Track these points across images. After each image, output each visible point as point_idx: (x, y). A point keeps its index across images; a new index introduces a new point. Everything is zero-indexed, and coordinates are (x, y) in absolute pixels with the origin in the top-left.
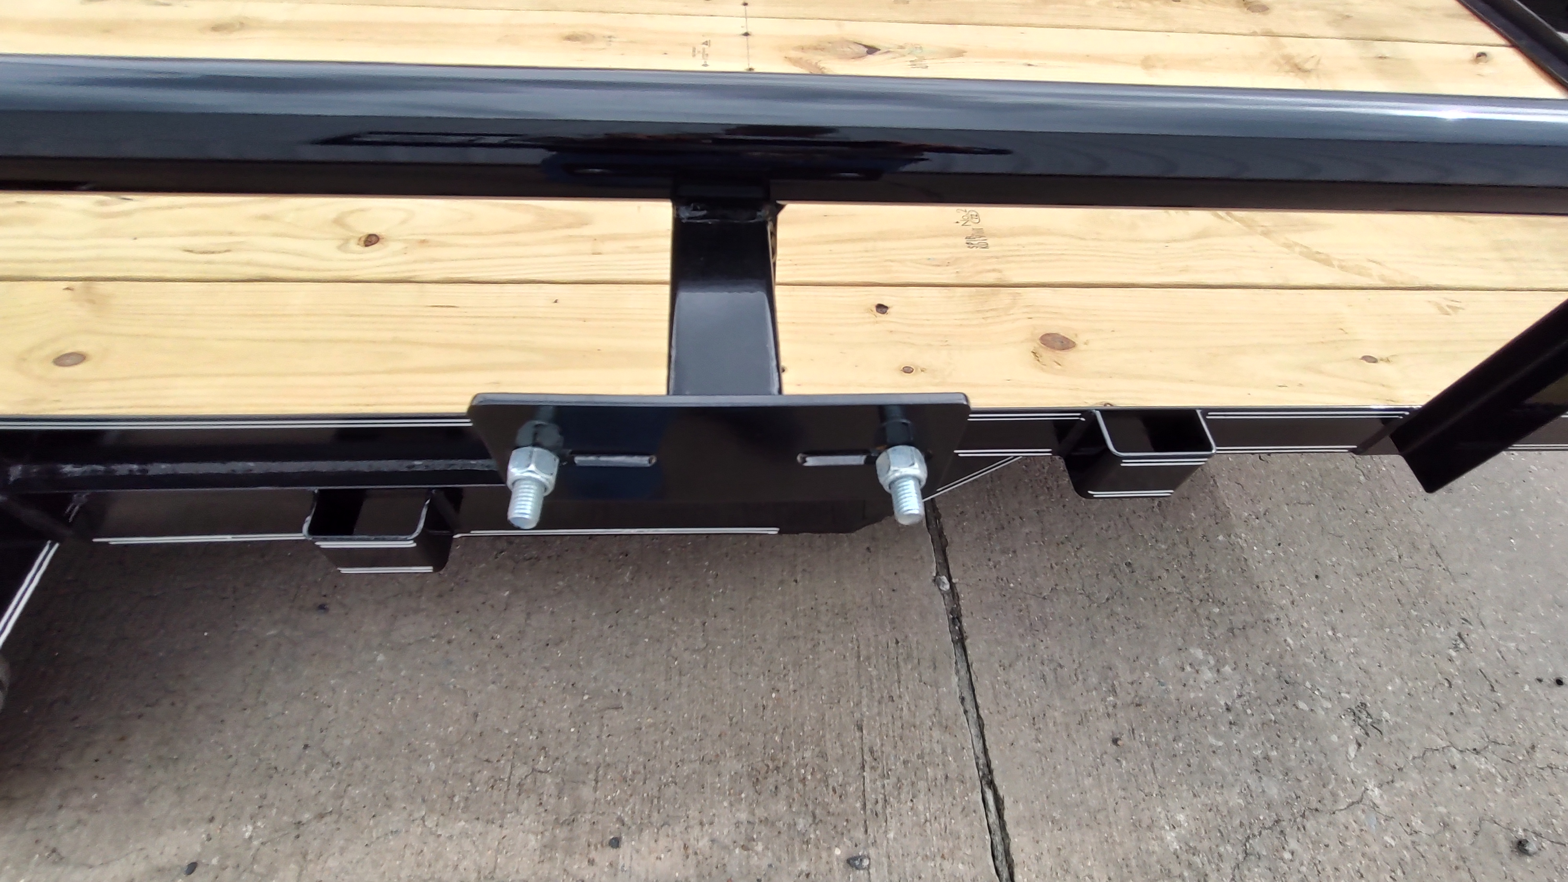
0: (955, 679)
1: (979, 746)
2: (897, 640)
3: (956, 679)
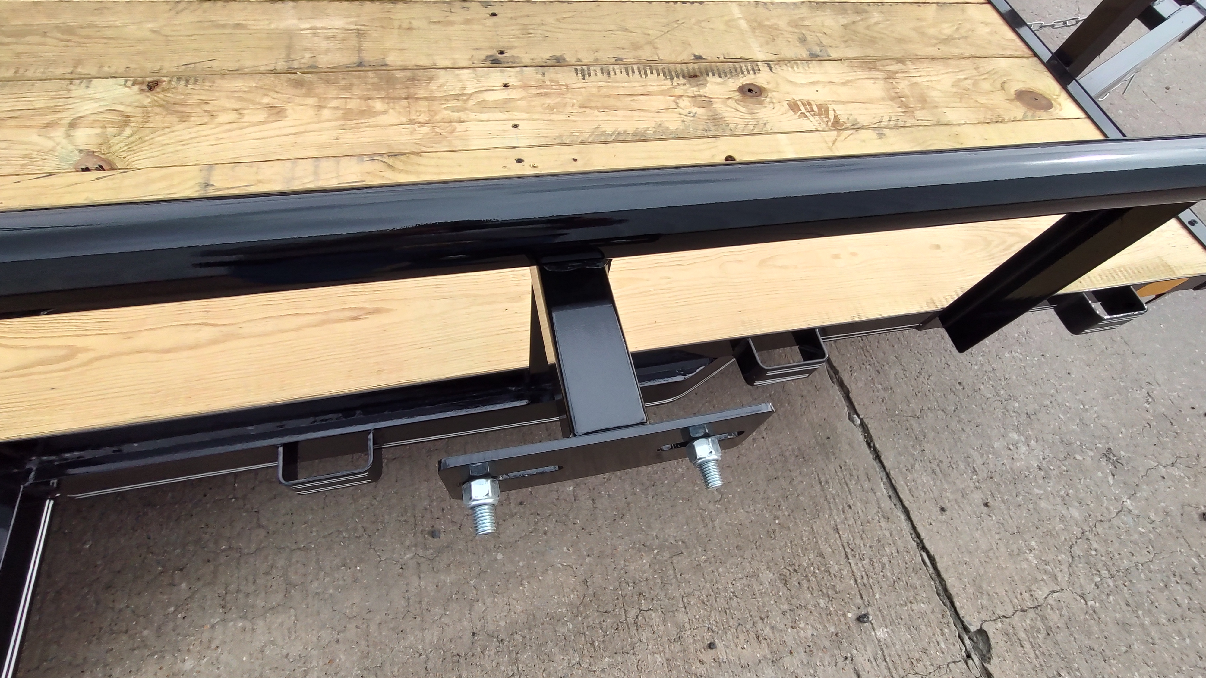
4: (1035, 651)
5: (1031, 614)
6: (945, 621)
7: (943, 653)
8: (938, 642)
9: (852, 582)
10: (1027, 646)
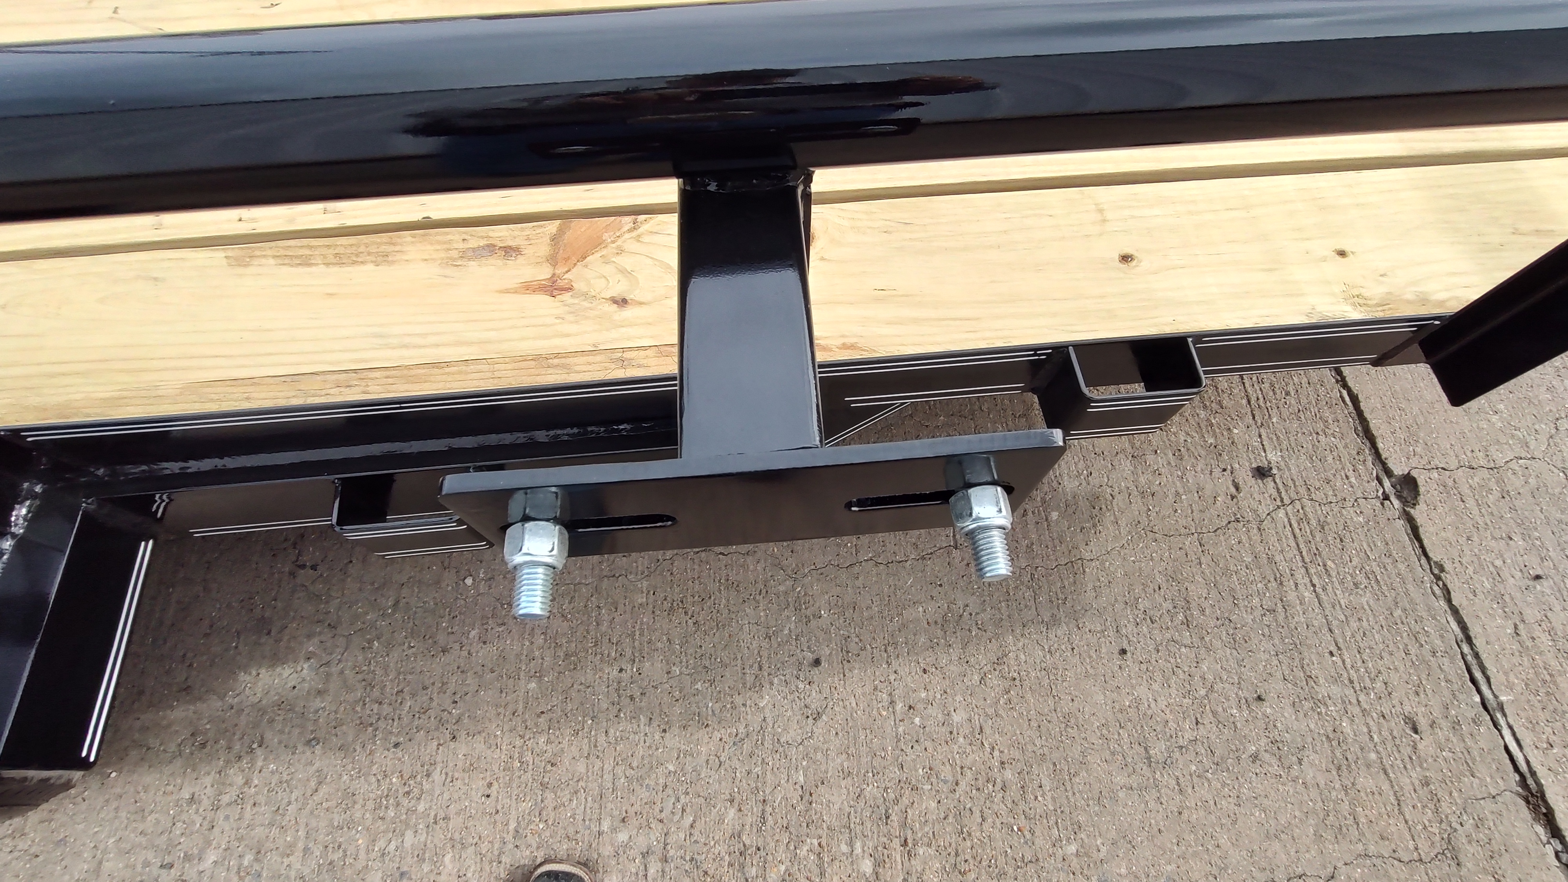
4: (1480, 509)
5: (1485, 473)
6: (1361, 458)
7: (1352, 487)
8: (1346, 476)
9: (1244, 402)
10: (1471, 503)
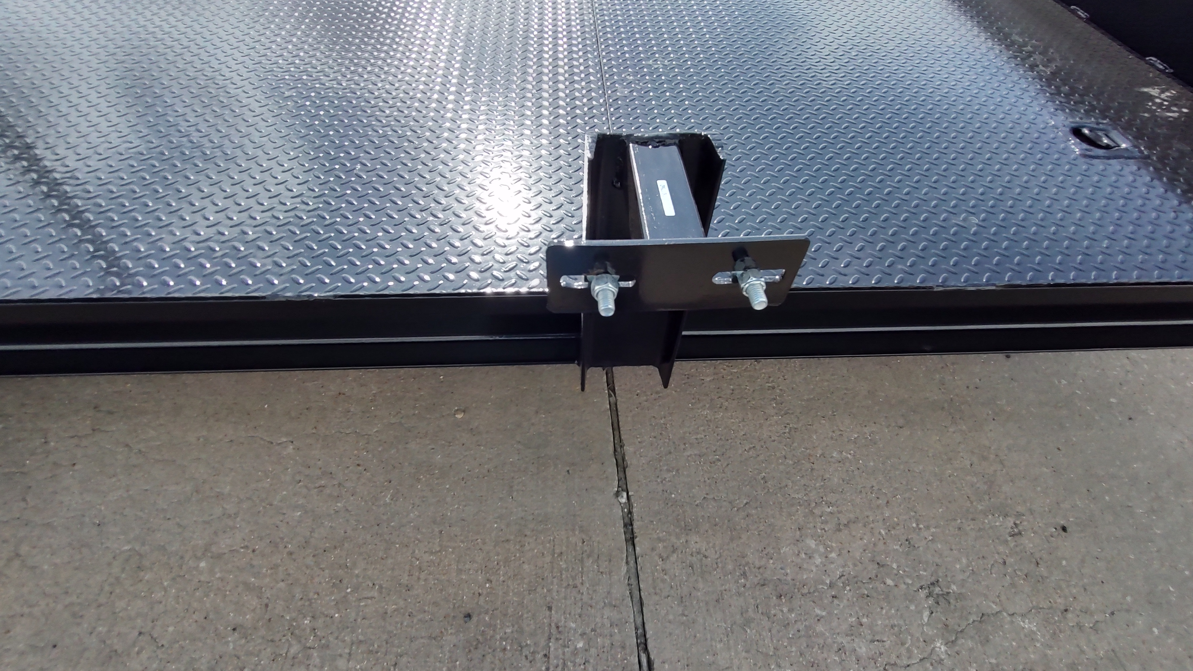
0: (624, 569)
1: (639, 621)
2: (583, 540)
3: (626, 569)
